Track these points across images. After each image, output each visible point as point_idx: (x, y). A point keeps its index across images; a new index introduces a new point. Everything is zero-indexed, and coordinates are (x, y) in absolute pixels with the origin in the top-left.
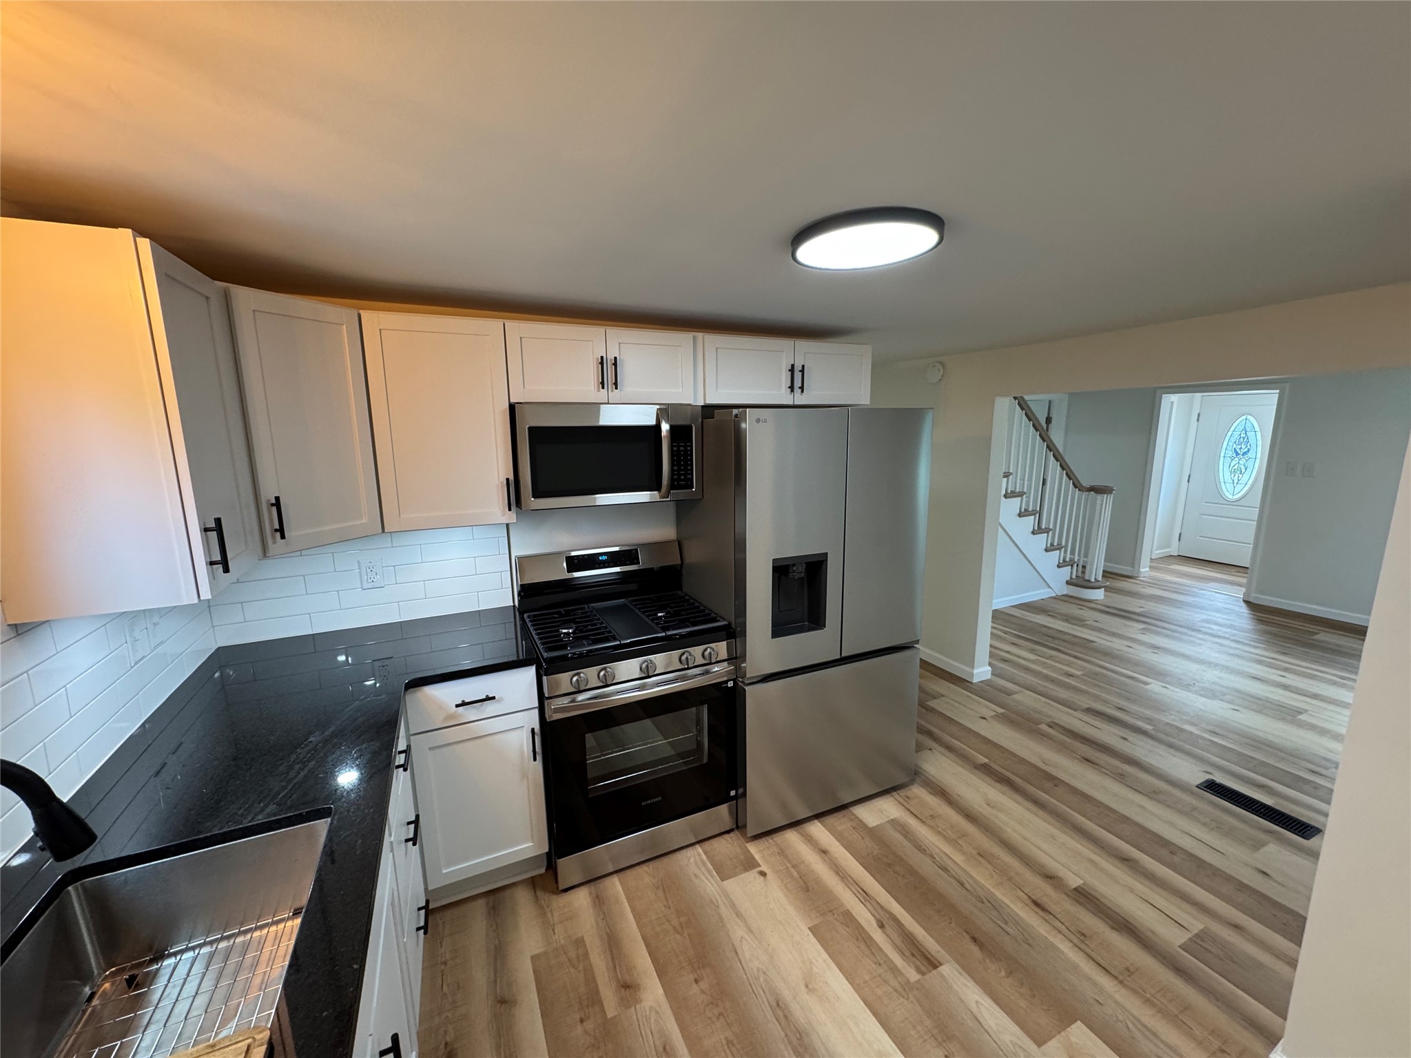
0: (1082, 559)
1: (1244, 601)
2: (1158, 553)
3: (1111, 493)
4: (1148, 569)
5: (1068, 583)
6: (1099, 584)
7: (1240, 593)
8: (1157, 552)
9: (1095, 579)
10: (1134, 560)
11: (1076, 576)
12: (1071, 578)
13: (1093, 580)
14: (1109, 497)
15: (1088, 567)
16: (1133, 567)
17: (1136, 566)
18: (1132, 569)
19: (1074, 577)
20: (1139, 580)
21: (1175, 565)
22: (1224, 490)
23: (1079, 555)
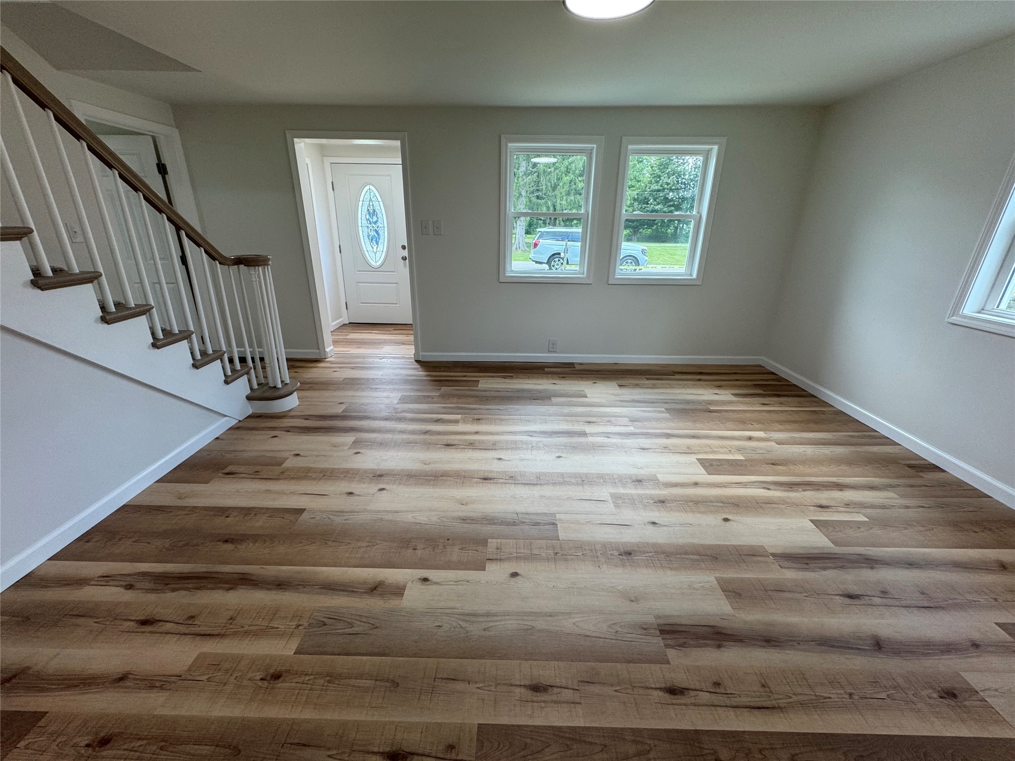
0: (257, 350)
1: (416, 361)
2: (335, 324)
3: (268, 265)
4: (332, 347)
5: (249, 398)
6: (289, 388)
7: (410, 351)
8: (333, 324)
9: (282, 382)
10: (317, 340)
11: (258, 385)
12: (251, 389)
13: (280, 385)
14: (264, 268)
15: (267, 360)
16: (319, 349)
17: (321, 346)
18: (318, 351)
19: (255, 386)
20: (328, 362)
21: (352, 334)
22: (369, 258)
23: (251, 346)
